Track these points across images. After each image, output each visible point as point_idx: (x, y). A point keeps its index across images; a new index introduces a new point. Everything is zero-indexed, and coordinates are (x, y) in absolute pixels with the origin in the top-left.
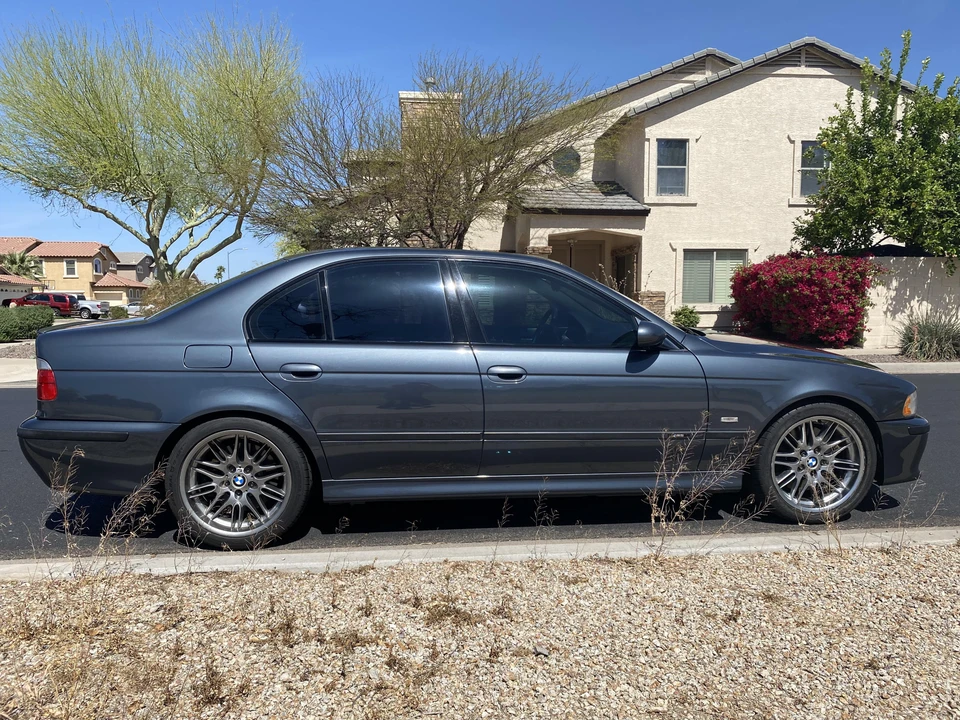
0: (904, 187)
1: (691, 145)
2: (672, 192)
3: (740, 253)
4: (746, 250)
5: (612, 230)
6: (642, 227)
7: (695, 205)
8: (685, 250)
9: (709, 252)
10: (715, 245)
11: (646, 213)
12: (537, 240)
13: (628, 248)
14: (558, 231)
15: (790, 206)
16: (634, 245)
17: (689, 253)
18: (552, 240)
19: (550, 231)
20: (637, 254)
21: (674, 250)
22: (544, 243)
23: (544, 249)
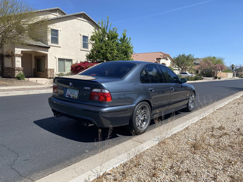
1: (59, 31)
2: (55, 43)
3: (71, 60)
4: (72, 60)
5: (39, 51)
6: (48, 51)
7: (60, 47)
8: (59, 59)
9: (64, 59)
10: (65, 58)
11: (49, 48)
12: (18, 52)
13: (42, 56)
14: (24, 50)
15: (81, 50)
16: (45, 56)
17: (60, 59)
18: (22, 52)
19: (21, 50)
20: (46, 58)
21: (56, 58)
22: (20, 53)
23: (20, 55)
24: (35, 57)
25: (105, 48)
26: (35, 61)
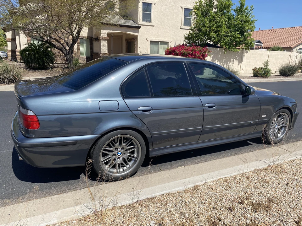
0: (217, 27)
1: (153, 5)
2: (147, 21)
3: (166, 43)
4: (168, 42)
5: (128, 32)
6: (138, 32)
7: (154, 26)
8: (151, 41)
9: (159, 42)
10: (159, 40)
11: (139, 27)
12: (104, 34)
13: (132, 39)
14: (111, 32)
15: (181, 29)
16: (135, 39)
17: (152, 42)
18: (109, 35)
19: (108, 31)
20: (136, 41)
21: (148, 41)
22: (106, 36)
23: (106, 37)
24: (126, 40)
25: (208, 25)
26: (126, 44)
